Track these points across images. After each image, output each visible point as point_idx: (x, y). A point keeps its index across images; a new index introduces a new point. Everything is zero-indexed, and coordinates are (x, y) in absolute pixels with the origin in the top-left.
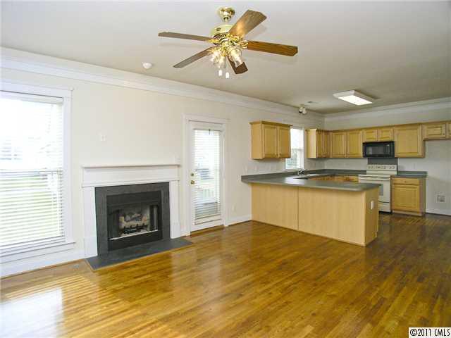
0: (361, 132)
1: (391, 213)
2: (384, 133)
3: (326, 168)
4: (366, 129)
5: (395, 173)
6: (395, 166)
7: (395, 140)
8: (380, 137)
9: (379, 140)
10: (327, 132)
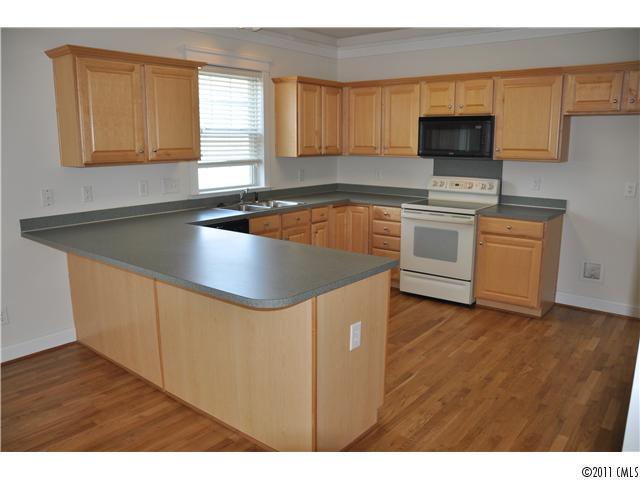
0: (417, 87)
1: (472, 307)
2: (472, 92)
3: (340, 180)
4: (430, 80)
5: (495, 201)
6: (496, 182)
7: (498, 113)
8: (461, 102)
9: (459, 112)
10: (336, 87)
